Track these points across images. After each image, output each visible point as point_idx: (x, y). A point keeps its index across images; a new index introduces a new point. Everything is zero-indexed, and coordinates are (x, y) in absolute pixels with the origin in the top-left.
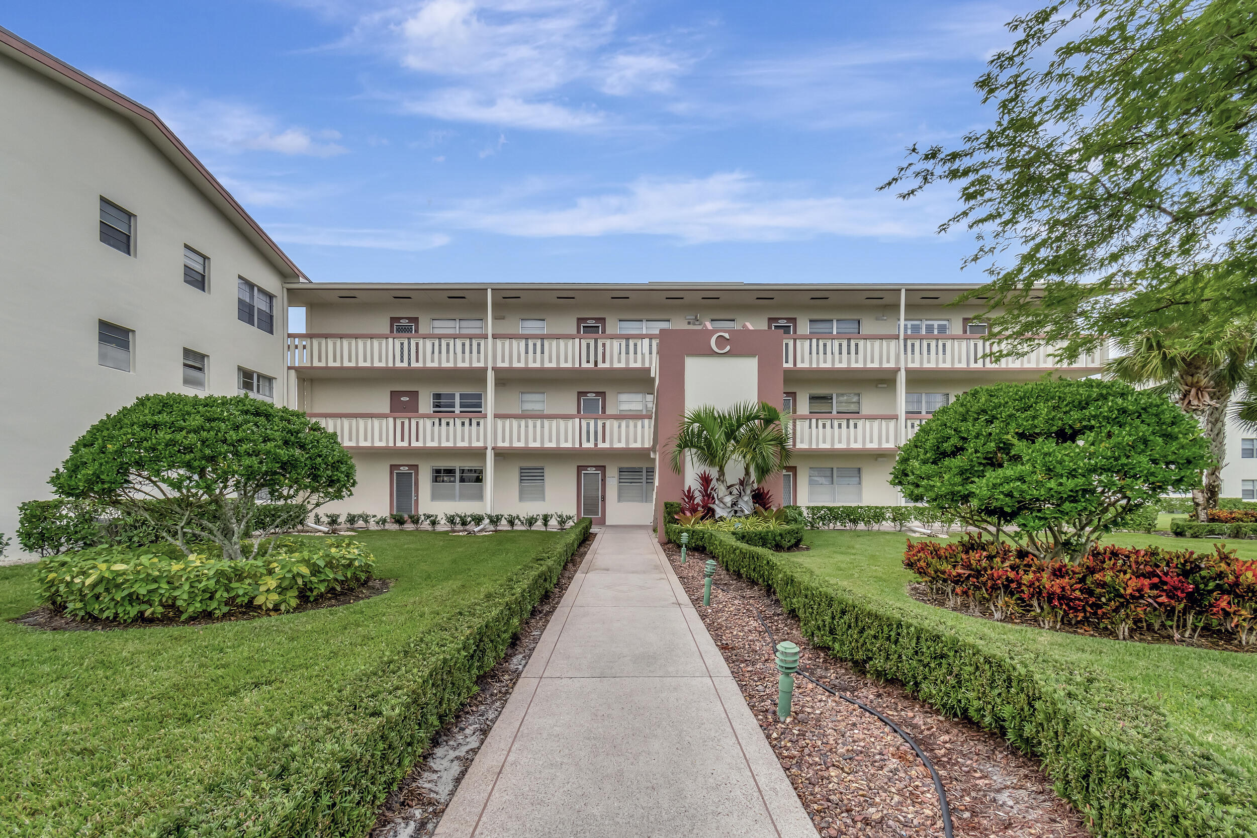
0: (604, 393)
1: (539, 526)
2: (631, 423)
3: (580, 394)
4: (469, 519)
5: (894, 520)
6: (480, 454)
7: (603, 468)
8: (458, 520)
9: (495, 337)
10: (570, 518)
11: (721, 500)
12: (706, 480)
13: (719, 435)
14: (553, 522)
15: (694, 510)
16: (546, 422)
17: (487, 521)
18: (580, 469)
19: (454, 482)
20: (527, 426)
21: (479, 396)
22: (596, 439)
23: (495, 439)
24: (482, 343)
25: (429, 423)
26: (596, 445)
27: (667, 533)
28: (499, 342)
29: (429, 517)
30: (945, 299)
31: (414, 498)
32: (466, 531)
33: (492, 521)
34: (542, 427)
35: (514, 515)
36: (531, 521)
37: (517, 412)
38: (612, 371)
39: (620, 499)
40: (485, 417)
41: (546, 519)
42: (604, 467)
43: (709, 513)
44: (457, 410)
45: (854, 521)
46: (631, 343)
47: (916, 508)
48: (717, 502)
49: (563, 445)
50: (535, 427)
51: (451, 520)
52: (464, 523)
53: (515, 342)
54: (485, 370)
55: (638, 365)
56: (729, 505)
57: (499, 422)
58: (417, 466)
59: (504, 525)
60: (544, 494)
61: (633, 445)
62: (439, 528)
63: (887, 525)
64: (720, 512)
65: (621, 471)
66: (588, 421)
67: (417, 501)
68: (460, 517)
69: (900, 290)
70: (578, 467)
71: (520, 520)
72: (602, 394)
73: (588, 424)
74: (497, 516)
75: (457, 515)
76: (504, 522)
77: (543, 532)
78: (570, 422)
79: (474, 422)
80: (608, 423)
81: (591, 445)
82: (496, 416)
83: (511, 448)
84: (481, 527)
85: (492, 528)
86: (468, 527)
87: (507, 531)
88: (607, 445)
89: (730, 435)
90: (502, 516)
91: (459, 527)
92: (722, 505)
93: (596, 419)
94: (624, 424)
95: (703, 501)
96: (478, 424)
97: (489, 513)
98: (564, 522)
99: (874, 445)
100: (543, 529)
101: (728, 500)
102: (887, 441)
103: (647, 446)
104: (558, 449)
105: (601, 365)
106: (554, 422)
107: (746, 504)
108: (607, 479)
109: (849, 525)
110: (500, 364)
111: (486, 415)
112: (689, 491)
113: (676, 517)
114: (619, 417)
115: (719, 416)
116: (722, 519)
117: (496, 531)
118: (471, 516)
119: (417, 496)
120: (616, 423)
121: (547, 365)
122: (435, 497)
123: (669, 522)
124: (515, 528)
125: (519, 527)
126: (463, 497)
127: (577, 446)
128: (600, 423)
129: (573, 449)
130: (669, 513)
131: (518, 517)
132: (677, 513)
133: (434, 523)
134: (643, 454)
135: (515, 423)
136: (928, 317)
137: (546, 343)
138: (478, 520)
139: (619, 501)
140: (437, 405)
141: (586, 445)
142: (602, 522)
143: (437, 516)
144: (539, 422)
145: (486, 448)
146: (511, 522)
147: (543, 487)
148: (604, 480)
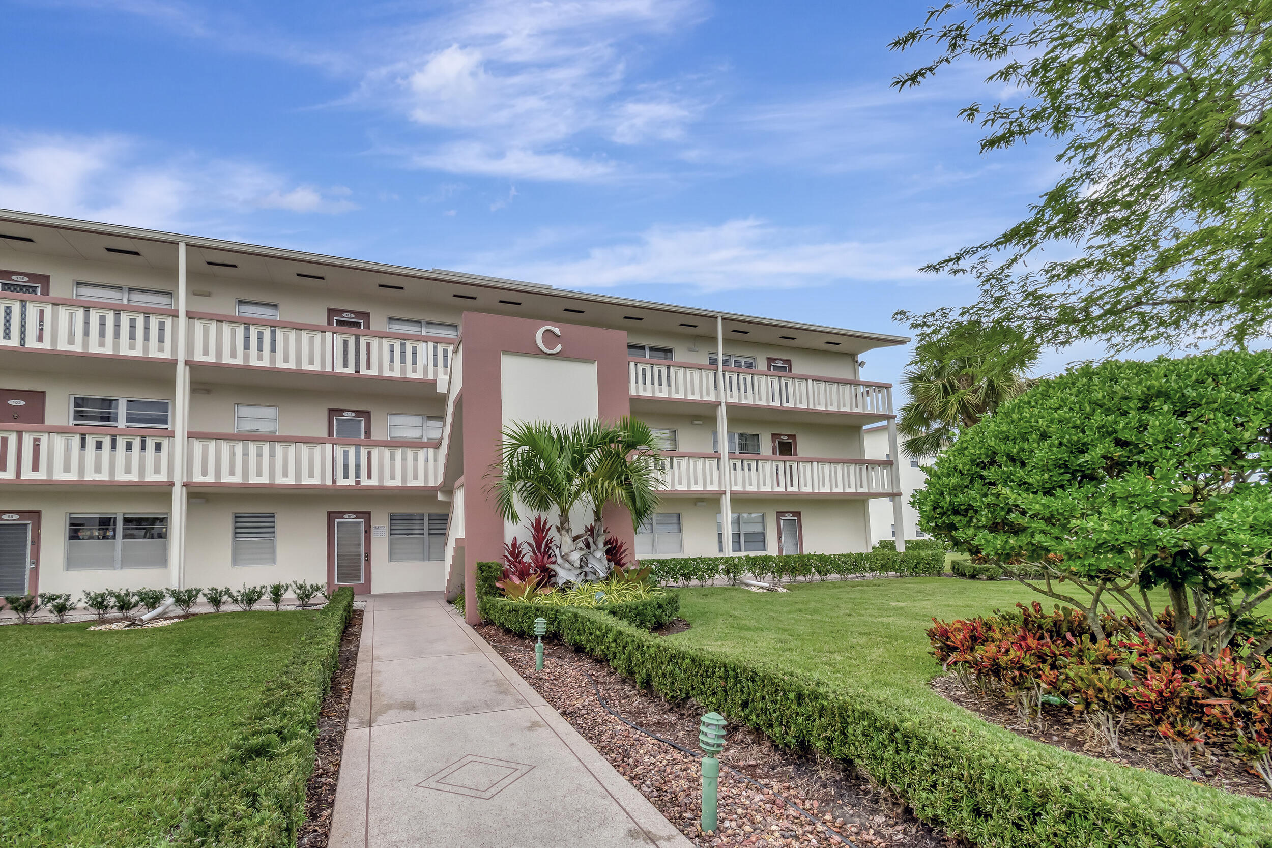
0: (369, 412)
1: (264, 604)
2: (410, 453)
3: (332, 412)
4: (134, 599)
5: (728, 572)
6: (163, 492)
7: (367, 516)
8: (112, 601)
9: (190, 316)
10: (318, 589)
11: (565, 558)
12: (540, 529)
13: (562, 464)
14: (289, 595)
15: (523, 574)
16: (279, 448)
17: (169, 601)
18: (331, 517)
19: (114, 537)
20: (245, 454)
21: (164, 406)
22: (358, 475)
23: (190, 470)
24: (169, 322)
25: (59, 442)
26: (358, 482)
27: (484, 609)
28: (198, 326)
29: (52, 598)
30: (755, 334)
31: (29, 566)
32: (126, 618)
33: (178, 601)
34: (272, 455)
35: (221, 587)
36: (251, 597)
37: (230, 431)
38: (380, 380)
39: (392, 557)
40: (171, 435)
41: (277, 593)
42: (369, 513)
43: (547, 577)
44: (122, 423)
45: (687, 577)
46: (409, 346)
47: (748, 559)
48: (559, 561)
49: (306, 481)
50: (259, 455)
51: (99, 603)
52: (124, 606)
53: (226, 328)
54: (173, 363)
55: (419, 375)
56: (577, 564)
57: (198, 445)
58: (39, 513)
59: (202, 604)
60: (274, 553)
61: (412, 483)
62: (72, 617)
63: (720, 580)
64: (563, 575)
65: (393, 518)
66: (346, 448)
67: (35, 572)
68: (118, 596)
69: (717, 318)
70: (329, 513)
71: (231, 596)
72: (366, 414)
73: (346, 454)
74: (189, 592)
75: (111, 593)
76: (201, 599)
77: (271, 613)
78: (318, 449)
79: (151, 444)
80: (375, 452)
81: (351, 482)
82: (191, 435)
83: (218, 485)
84: (159, 610)
85: (179, 611)
86: (132, 612)
87: (207, 616)
88: (374, 482)
89: (578, 464)
90: (199, 591)
91: (114, 613)
92: (567, 565)
93: (358, 446)
94: (399, 453)
95: (536, 560)
96: (158, 447)
97: (174, 586)
98: (308, 596)
99: (699, 488)
100: (272, 607)
101: (575, 557)
102: (712, 484)
103: (431, 484)
104: (298, 487)
105: (364, 371)
106: (292, 448)
107: (599, 563)
108: (373, 531)
109: (681, 582)
110: (199, 357)
111: (173, 432)
112: (514, 545)
113: (498, 585)
114: (394, 444)
115: (559, 437)
116: (568, 585)
117: (186, 617)
118: (139, 594)
119: (37, 563)
120: (387, 452)
121: (280, 364)
122: (71, 563)
123: (486, 593)
124: (223, 608)
125: (228, 607)
126: (128, 562)
127: (329, 482)
128: (363, 452)
129: (322, 488)
130: (486, 580)
131: (228, 592)
132: (499, 580)
133: (61, 609)
134: (425, 495)
135: (225, 446)
136: (736, 353)
137: (279, 334)
138: (152, 599)
139: (391, 559)
140: (79, 415)
141: (341, 482)
142: (366, 590)
143: (68, 598)
144: (266, 447)
145: (172, 484)
146: (215, 601)
147: (273, 541)
148: (368, 532)
